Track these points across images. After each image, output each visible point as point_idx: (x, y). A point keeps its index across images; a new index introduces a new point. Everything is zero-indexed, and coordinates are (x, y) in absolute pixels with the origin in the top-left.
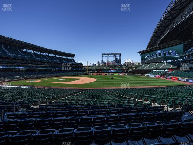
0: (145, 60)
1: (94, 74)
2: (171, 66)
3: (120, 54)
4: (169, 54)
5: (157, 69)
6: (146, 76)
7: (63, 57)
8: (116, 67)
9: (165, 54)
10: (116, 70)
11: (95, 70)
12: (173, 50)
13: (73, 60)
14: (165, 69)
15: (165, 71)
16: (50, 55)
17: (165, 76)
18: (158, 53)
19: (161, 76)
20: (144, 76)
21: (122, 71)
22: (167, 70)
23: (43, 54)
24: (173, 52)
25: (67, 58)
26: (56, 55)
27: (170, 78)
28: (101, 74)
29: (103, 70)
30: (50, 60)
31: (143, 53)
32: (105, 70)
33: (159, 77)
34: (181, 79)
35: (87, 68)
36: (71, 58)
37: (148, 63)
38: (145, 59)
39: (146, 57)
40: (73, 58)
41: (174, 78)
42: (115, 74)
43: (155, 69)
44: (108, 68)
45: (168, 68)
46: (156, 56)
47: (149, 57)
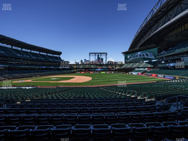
0: (128, 59)
1: (82, 72)
2: (149, 66)
4: (147, 55)
5: (138, 68)
6: (130, 73)
7: (48, 54)
8: (102, 66)
9: (144, 55)
10: (102, 68)
11: (82, 69)
12: (150, 53)
13: (59, 58)
15: (145, 69)
16: (32, 51)
17: (146, 74)
18: (138, 54)
19: (143, 74)
20: (129, 73)
21: (108, 70)
22: (146, 69)
23: (24, 50)
24: (150, 54)
25: (52, 55)
26: (40, 52)
27: (150, 75)
28: (89, 73)
29: (90, 68)
30: (34, 57)
32: (92, 68)
34: (160, 76)
35: (75, 67)
36: (56, 56)
37: (130, 63)
39: (129, 57)
40: (59, 56)
41: (154, 75)
42: (102, 72)
43: (137, 68)
44: (95, 67)
45: (147, 67)
46: (137, 57)
47: (131, 57)
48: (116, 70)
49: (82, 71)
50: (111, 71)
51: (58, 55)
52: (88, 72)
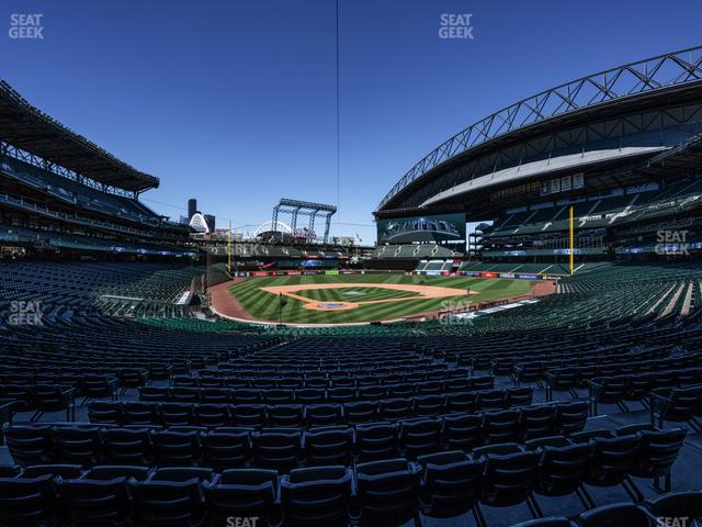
1: (258, 274)
2: (453, 253)
3: (334, 212)
4: (443, 228)
5: (428, 259)
6: (419, 273)
9: (434, 227)
10: (320, 258)
11: (254, 258)
14: (445, 259)
15: (447, 262)
17: (464, 272)
20: (416, 273)
21: (336, 263)
24: (449, 225)
27: (477, 275)
31: (381, 217)
32: (289, 258)
34: (505, 275)
38: (388, 233)
39: (391, 227)
41: (489, 275)
42: (328, 272)
43: (424, 259)
44: (296, 253)
45: (448, 256)
46: (417, 229)
47: (399, 228)
49: (256, 269)
52: (281, 272)
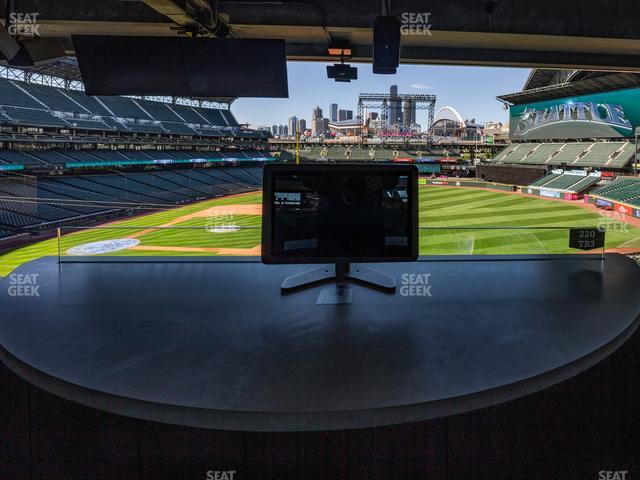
0: (523, 127)
2: (610, 160)
4: (602, 115)
5: (565, 167)
6: (530, 191)
7: (180, 101)
9: (588, 115)
12: (613, 104)
13: (228, 113)
15: (591, 174)
17: (594, 196)
18: (567, 110)
19: (580, 195)
20: (525, 191)
21: (437, 169)
22: (598, 174)
24: (614, 112)
25: (195, 103)
31: (516, 102)
33: (573, 199)
37: (534, 141)
38: (522, 125)
39: (527, 116)
40: (223, 106)
43: (559, 167)
44: (385, 155)
45: (599, 164)
46: (561, 118)
47: (537, 118)
48: (472, 174)
50: (450, 173)
51: (220, 102)
